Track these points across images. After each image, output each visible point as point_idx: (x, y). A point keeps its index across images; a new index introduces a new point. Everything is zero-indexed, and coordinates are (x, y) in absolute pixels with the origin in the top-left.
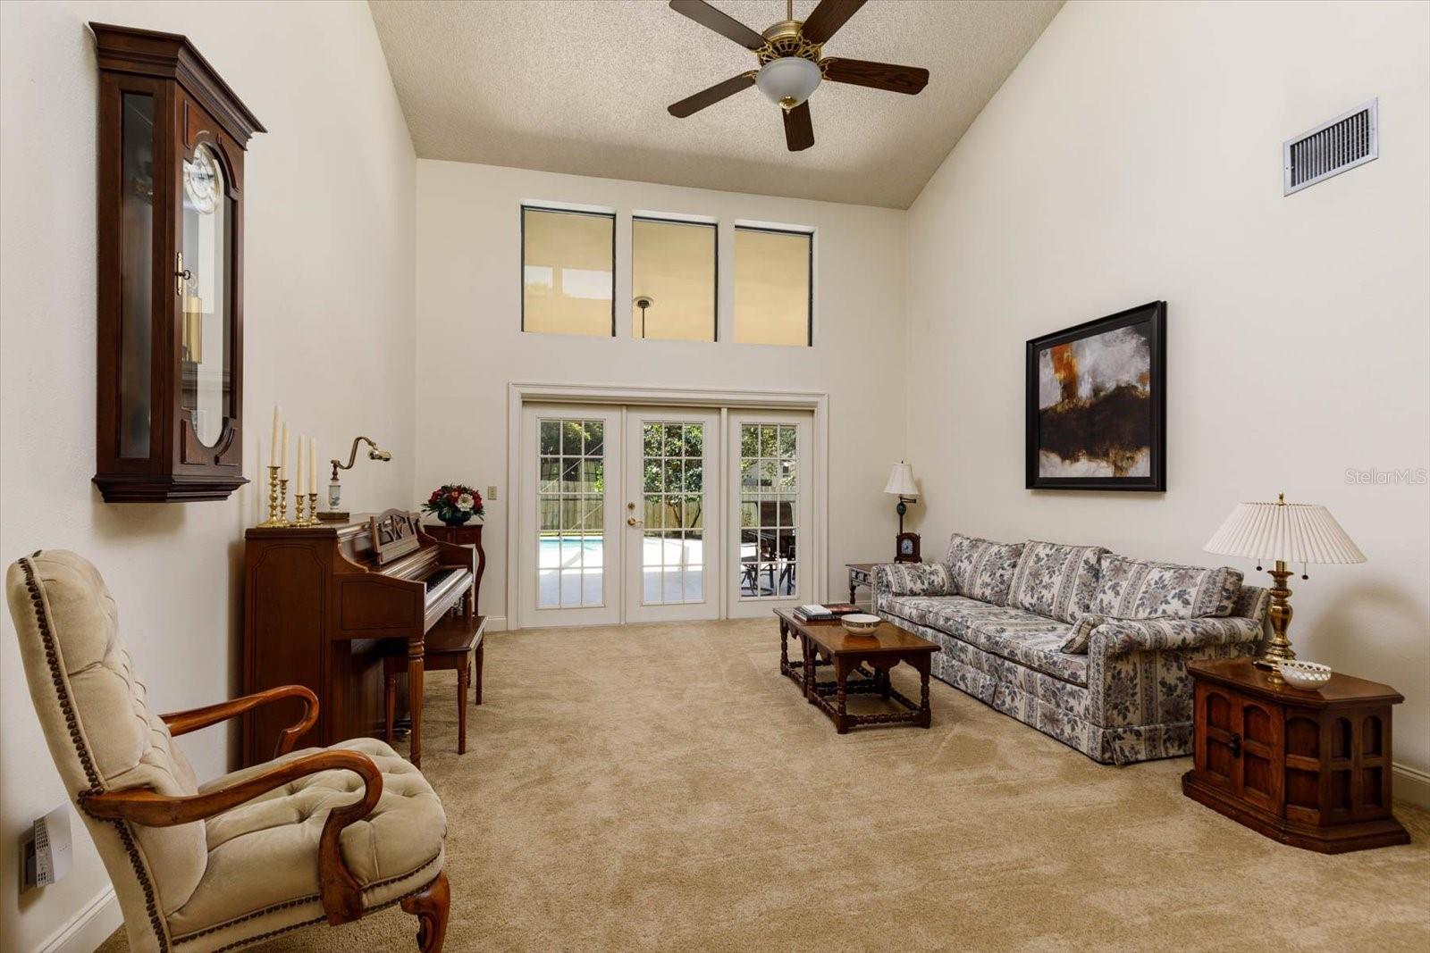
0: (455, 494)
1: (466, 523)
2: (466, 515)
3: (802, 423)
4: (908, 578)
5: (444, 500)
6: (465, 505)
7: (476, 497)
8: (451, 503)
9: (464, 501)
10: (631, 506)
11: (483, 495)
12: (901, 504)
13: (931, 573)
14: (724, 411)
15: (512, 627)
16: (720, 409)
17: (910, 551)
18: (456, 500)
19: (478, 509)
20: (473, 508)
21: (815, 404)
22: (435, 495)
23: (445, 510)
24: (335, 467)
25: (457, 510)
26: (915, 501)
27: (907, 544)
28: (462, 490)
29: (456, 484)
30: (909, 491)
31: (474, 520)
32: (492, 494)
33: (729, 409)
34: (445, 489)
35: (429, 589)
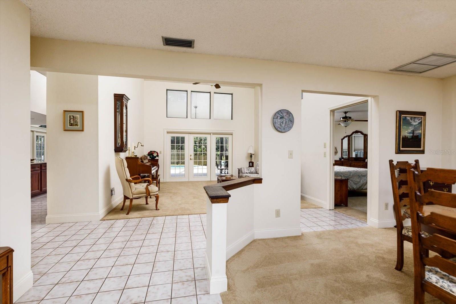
0: (153, 153)
1: (155, 159)
2: (155, 157)
3: (230, 137)
4: (246, 170)
5: (151, 154)
6: (155, 155)
7: (157, 153)
8: (152, 154)
9: (155, 154)
10: (191, 156)
11: (159, 153)
12: (251, 155)
13: (251, 169)
14: (212, 134)
15: (165, 181)
16: (211, 134)
17: (251, 165)
18: (153, 154)
19: (158, 156)
20: (157, 155)
21: (233, 133)
22: (149, 153)
23: (151, 156)
24: (135, 147)
25: (154, 156)
26: (254, 155)
27: (251, 164)
28: (155, 152)
29: (153, 151)
30: (252, 152)
31: (157, 158)
32: (160, 152)
33: (213, 134)
34: (151, 151)
35: (153, 167)
